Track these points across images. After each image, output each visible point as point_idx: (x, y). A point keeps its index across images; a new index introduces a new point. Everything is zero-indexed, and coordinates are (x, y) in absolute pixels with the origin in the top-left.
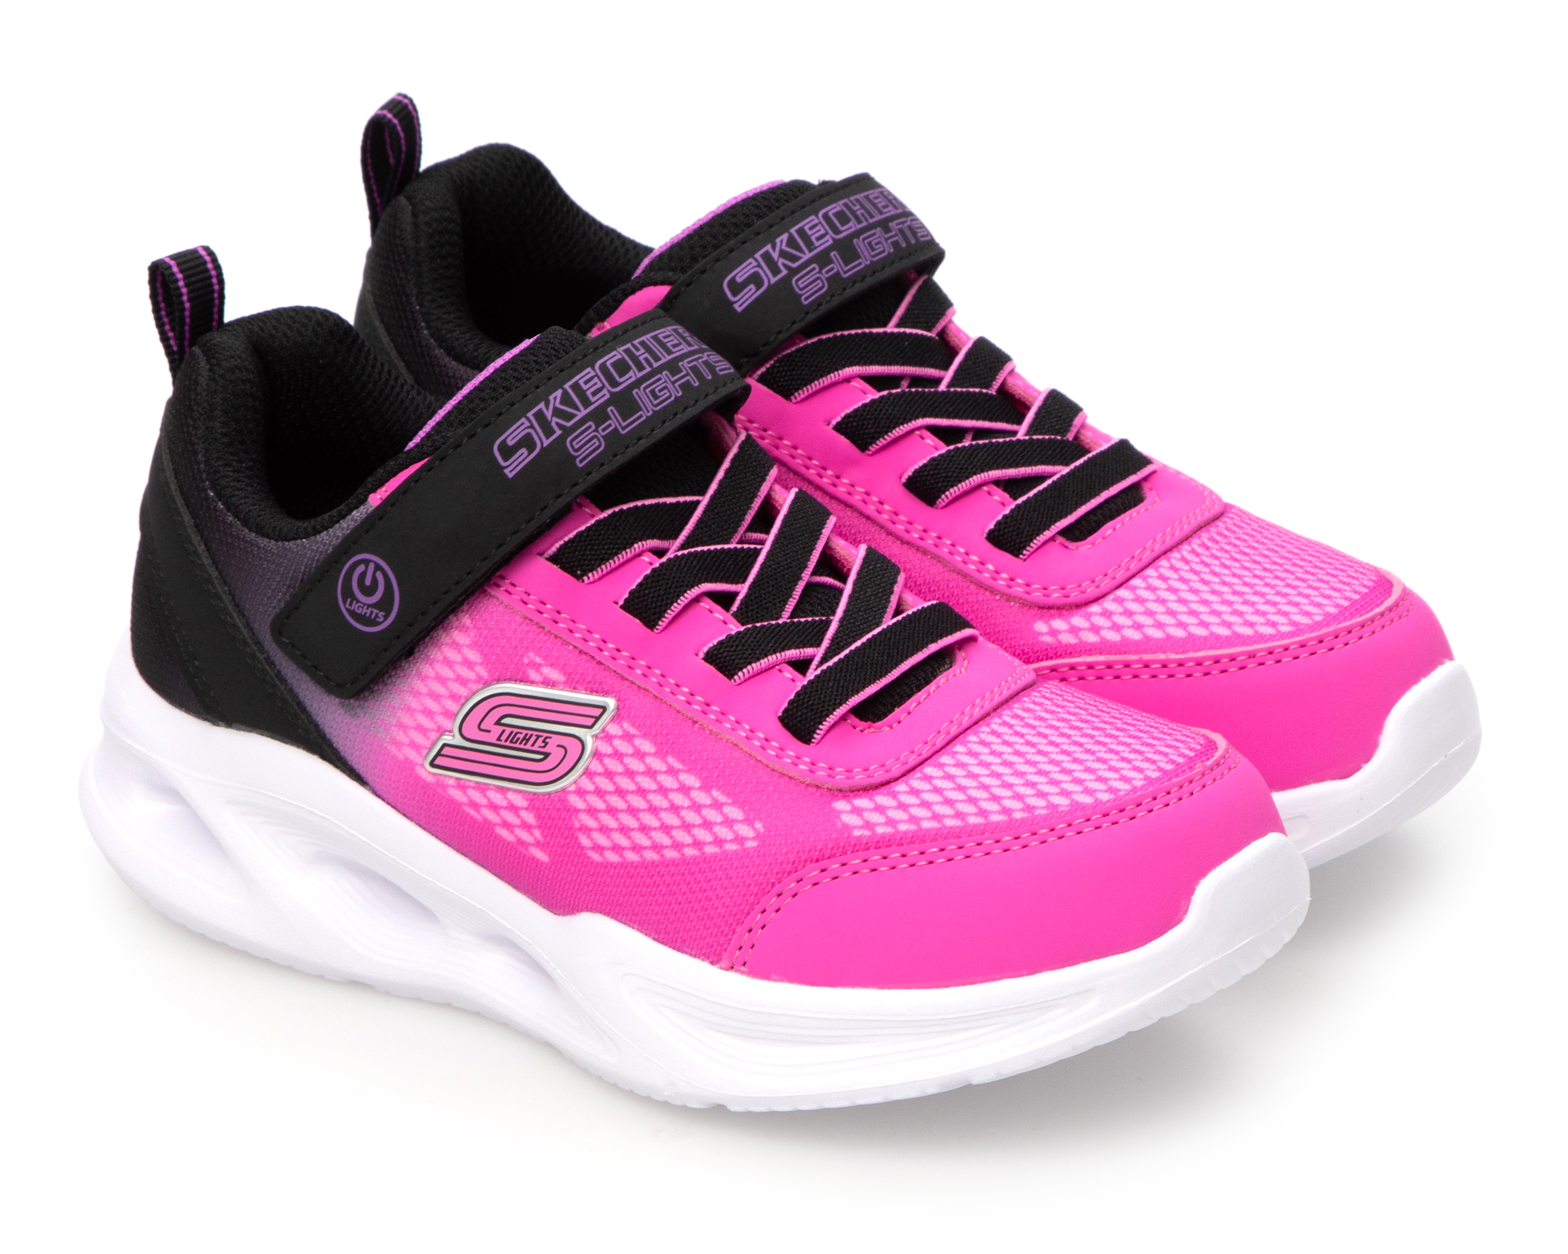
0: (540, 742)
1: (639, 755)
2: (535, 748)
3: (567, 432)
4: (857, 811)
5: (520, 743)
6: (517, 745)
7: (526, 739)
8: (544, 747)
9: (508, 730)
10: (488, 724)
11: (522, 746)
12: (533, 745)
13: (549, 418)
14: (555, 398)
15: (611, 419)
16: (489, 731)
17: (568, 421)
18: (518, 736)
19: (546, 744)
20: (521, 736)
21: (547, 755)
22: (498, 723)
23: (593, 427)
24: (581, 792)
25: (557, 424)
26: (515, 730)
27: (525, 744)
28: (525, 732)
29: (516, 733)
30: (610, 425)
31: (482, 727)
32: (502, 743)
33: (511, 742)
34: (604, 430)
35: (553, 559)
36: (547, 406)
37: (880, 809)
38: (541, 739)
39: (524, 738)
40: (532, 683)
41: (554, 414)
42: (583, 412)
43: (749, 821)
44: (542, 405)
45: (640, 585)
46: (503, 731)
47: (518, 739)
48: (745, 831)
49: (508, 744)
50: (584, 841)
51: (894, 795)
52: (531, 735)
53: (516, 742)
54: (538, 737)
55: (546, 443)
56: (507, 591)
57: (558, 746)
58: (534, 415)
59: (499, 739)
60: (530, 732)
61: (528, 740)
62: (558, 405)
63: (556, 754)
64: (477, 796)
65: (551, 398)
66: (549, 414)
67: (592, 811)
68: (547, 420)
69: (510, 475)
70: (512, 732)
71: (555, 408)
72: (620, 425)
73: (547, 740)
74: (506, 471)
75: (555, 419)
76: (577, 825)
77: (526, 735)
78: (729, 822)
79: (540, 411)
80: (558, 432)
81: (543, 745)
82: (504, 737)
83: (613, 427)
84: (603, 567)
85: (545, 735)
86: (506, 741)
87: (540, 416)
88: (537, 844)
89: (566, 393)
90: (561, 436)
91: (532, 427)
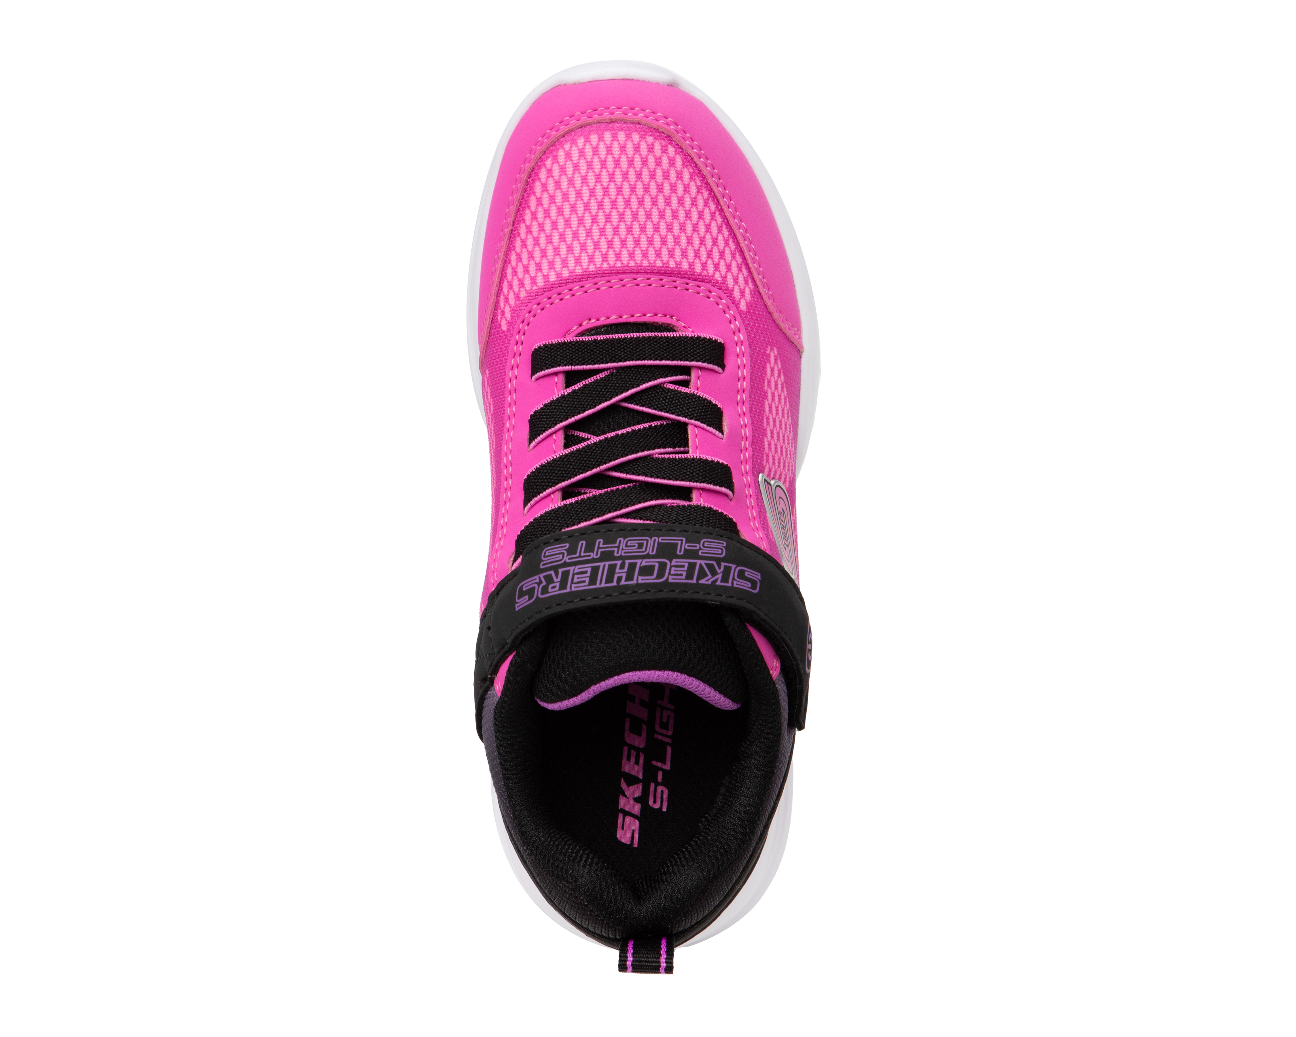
1: (770, 446)
3: (719, 561)
4: (742, 293)
13: (721, 574)
14: (708, 580)
15: (685, 548)
17: (713, 564)
23: (700, 551)
25: (720, 568)
30: (688, 546)
34: (696, 546)
36: (716, 580)
37: (736, 280)
41: (716, 574)
42: (699, 562)
43: (768, 359)
44: (718, 583)
48: (772, 359)
51: (724, 278)
55: (733, 566)
58: (727, 582)
62: (710, 576)
65: (709, 582)
66: (719, 576)
68: (723, 574)
71: (713, 575)
72: (682, 543)
75: (719, 571)
78: (772, 371)
79: (722, 581)
80: (723, 564)
83: (687, 545)
87: (725, 579)
89: (698, 579)
90: (723, 562)
91: (734, 579)
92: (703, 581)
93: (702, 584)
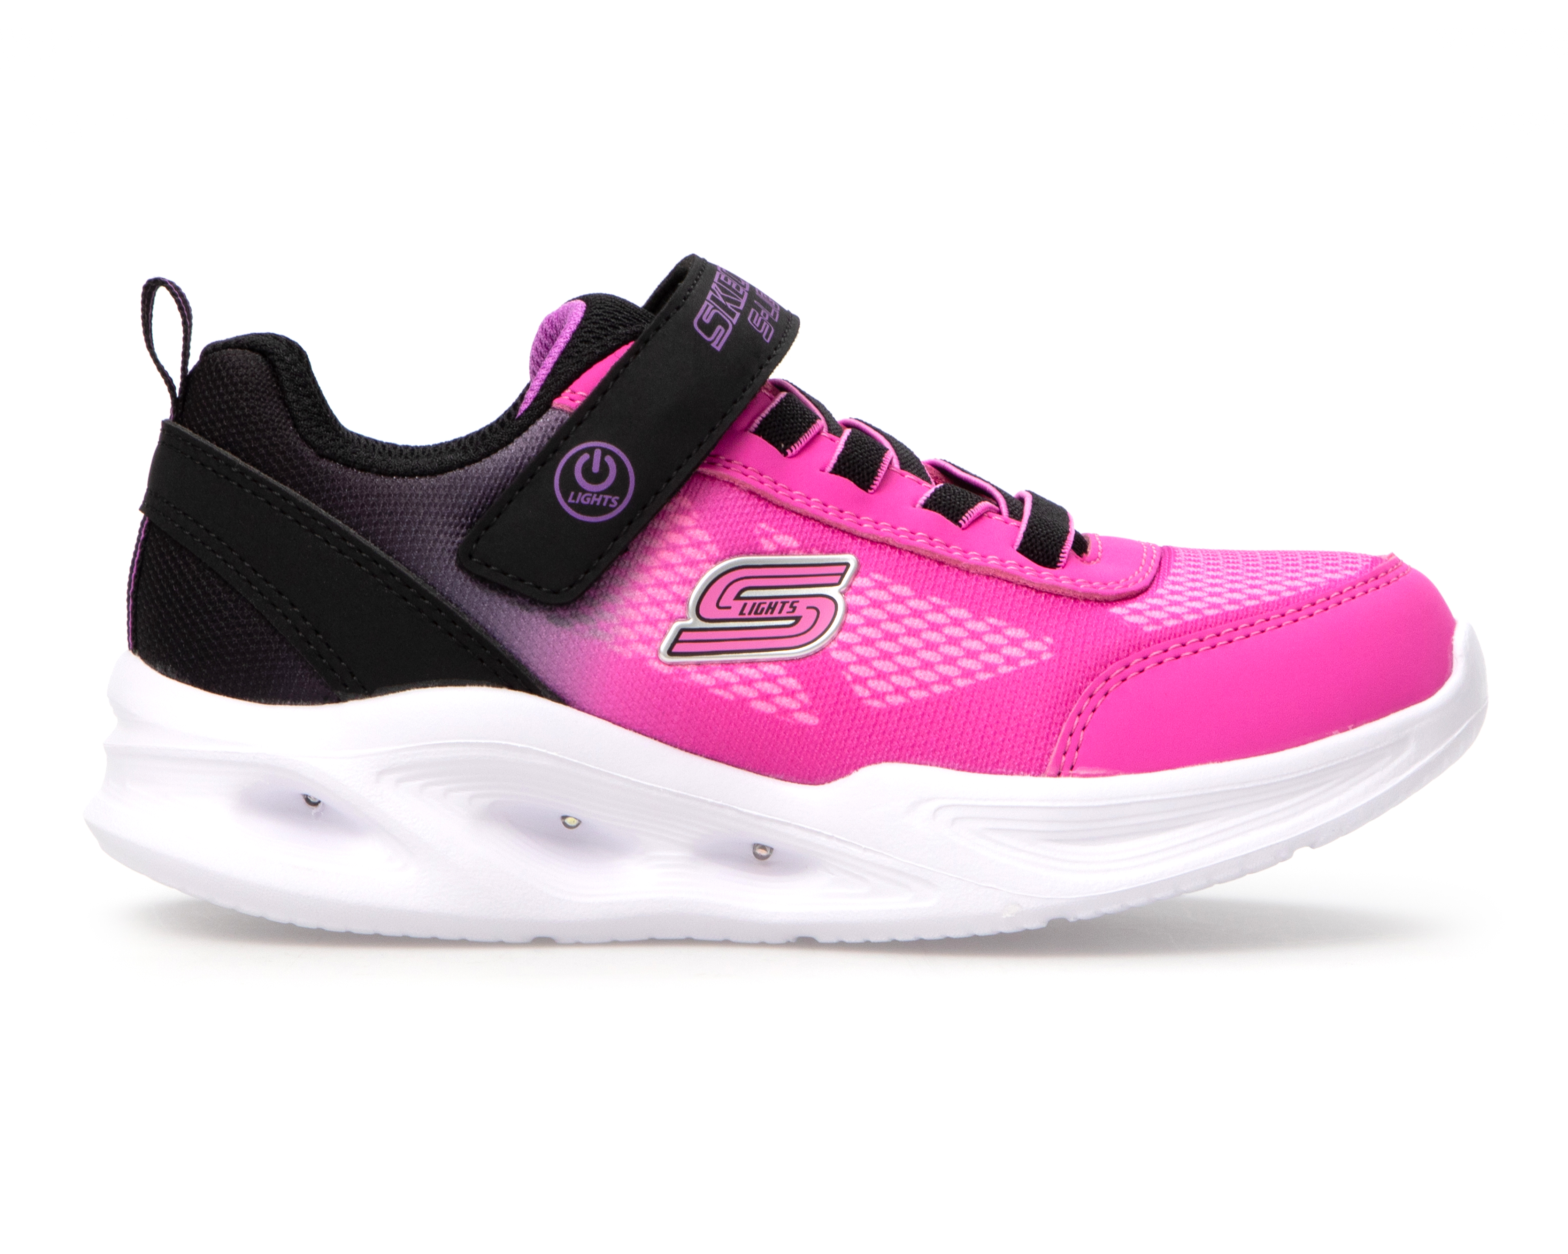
0: (787, 608)
1: (899, 600)
2: (784, 614)
3: (743, 312)
4: (1137, 612)
5: (766, 613)
6: (763, 615)
7: (772, 608)
8: (793, 611)
9: (750, 603)
10: (727, 600)
11: (769, 615)
12: (780, 612)
16: (729, 608)
17: (738, 306)
18: (762, 606)
19: (795, 608)
20: (766, 606)
21: (798, 619)
22: (738, 597)
25: (732, 307)
26: (758, 602)
27: (772, 613)
28: (768, 601)
29: (760, 604)
31: (721, 605)
32: (747, 616)
33: (756, 613)
35: (757, 432)
36: (715, 294)
37: (1157, 608)
38: (787, 606)
39: (769, 607)
40: (765, 553)
43: (1035, 638)
44: (712, 293)
46: (745, 605)
47: (763, 609)
48: (1037, 646)
49: (753, 616)
50: (861, 692)
52: (776, 603)
53: (761, 613)
54: (784, 603)
55: (735, 320)
56: (724, 467)
57: (808, 608)
58: (711, 299)
59: (741, 613)
60: (774, 601)
61: (773, 609)
63: (808, 617)
64: (724, 675)
66: (721, 300)
69: (719, 349)
70: (754, 604)
71: (722, 296)
73: (795, 605)
74: (713, 345)
76: (849, 678)
77: (771, 603)
78: (1015, 642)
79: (713, 296)
80: (738, 313)
81: (791, 610)
82: (747, 611)
85: (791, 600)
86: (750, 613)
90: (741, 315)
91: (716, 308)
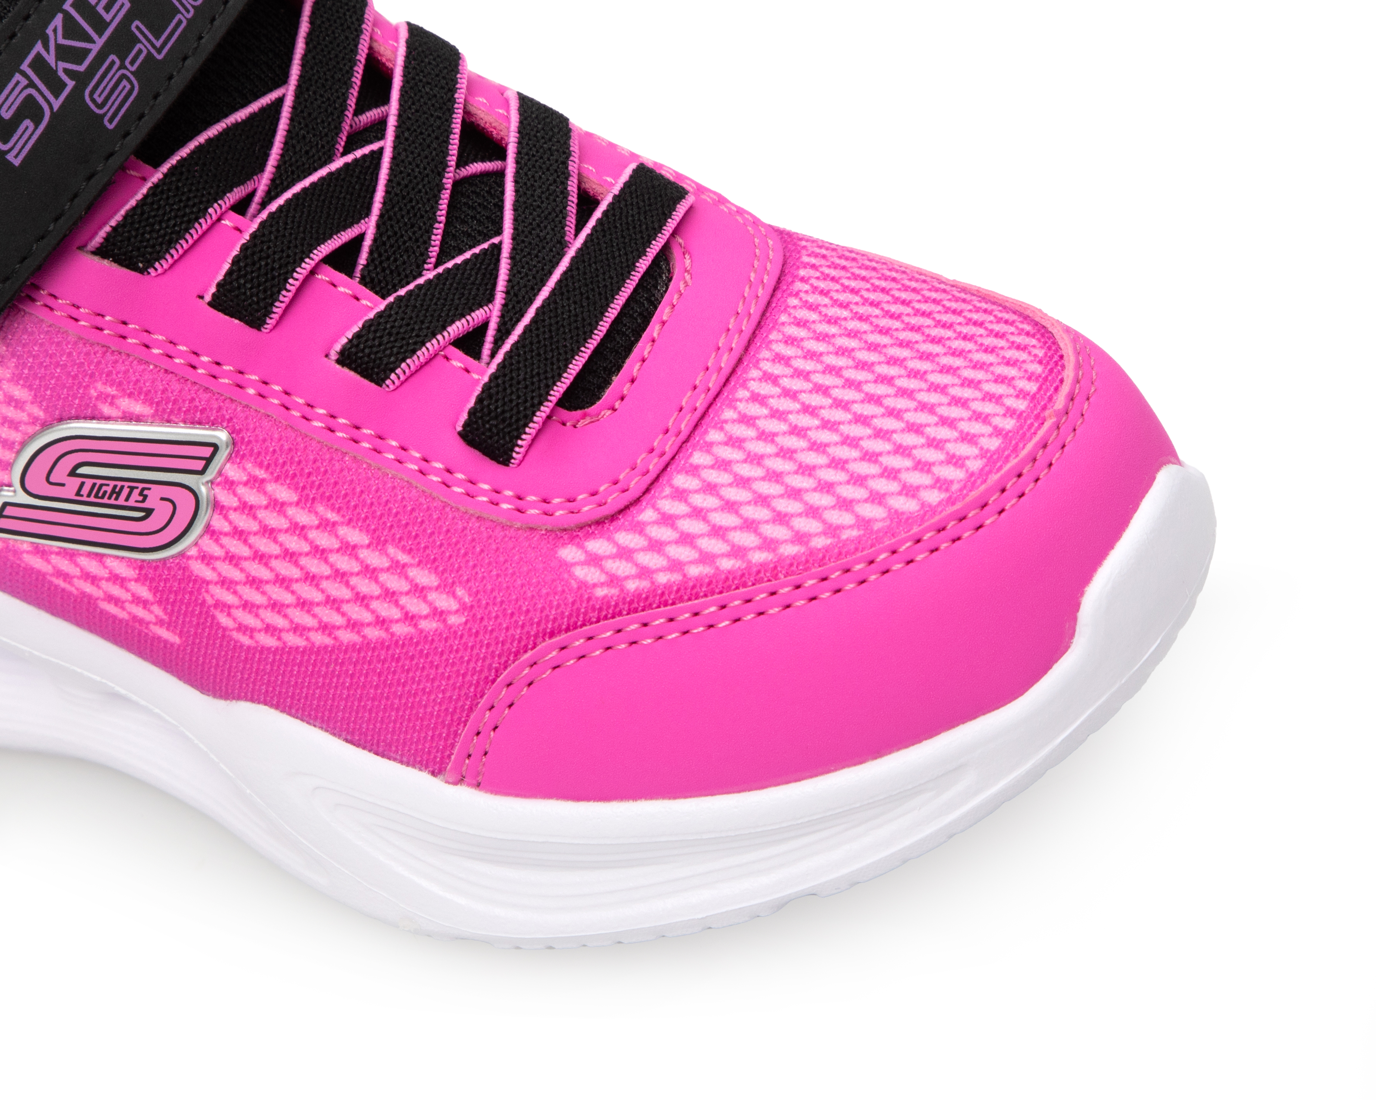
0: (135, 495)
1: (277, 506)
2: (131, 503)
3: (82, 80)
4: (594, 560)
5: (109, 498)
6: (105, 501)
7: (116, 493)
8: (143, 501)
9: (89, 483)
10: (60, 474)
11: (112, 501)
12: (127, 499)
13: (53, 66)
14: (55, 31)
15: (140, 41)
16: (63, 485)
17: (80, 63)
18: (104, 488)
19: (145, 497)
20: (109, 489)
21: (149, 512)
22: (73, 473)
23: (118, 62)
24: (206, 558)
25: (66, 71)
26: (99, 482)
27: (116, 499)
28: (112, 483)
29: (101, 485)
30: (140, 51)
31: (52, 479)
32: (85, 499)
33: (96, 496)
34: (132, 63)
35: (102, 252)
36: (46, 46)
37: (625, 554)
38: (136, 492)
39: (113, 491)
40: (108, 419)
41: (59, 57)
42: (100, 42)
43: (447, 587)
44: (39, 47)
45: (229, 273)
46: (83, 484)
47: (105, 492)
48: (443, 602)
49: (92, 499)
50: (224, 620)
51: (639, 528)
52: (122, 487)
53: (102, 497)
54: (132, 489)
55: (57, 104)
56: (46, 306)
57: (162, 499)
58: (30, 66)
59: (78, 493)
60: (120, 484)
61: (118, 494)
62: (61, 41)
63: (162, 510)
64: (64, 565)
65: (49, 31)
66: (51, 58)
67: (226, 583)
68: (51, 68)
69: (17, 162)
70: (94, 485)
71: (59, 47)
72: (153, 46)
73: (146, 492)
74: (10, 157)
75: (62, 65)
76: (210, 601)
77: (115, 486)
78: (419, 591)
79: (39, 56)
80: (71, 84)
81: (141, 498)
82: (85, 491)
83: (145, 52)
84: (173, 251)
85: (141, 486)
86: (89, 496)
87: (39, 65)
88: (160, 623)
89: (68, 18)
90: (75, 88)
91: (31, 84)
92: (58, 20)
93: (53, 16)
